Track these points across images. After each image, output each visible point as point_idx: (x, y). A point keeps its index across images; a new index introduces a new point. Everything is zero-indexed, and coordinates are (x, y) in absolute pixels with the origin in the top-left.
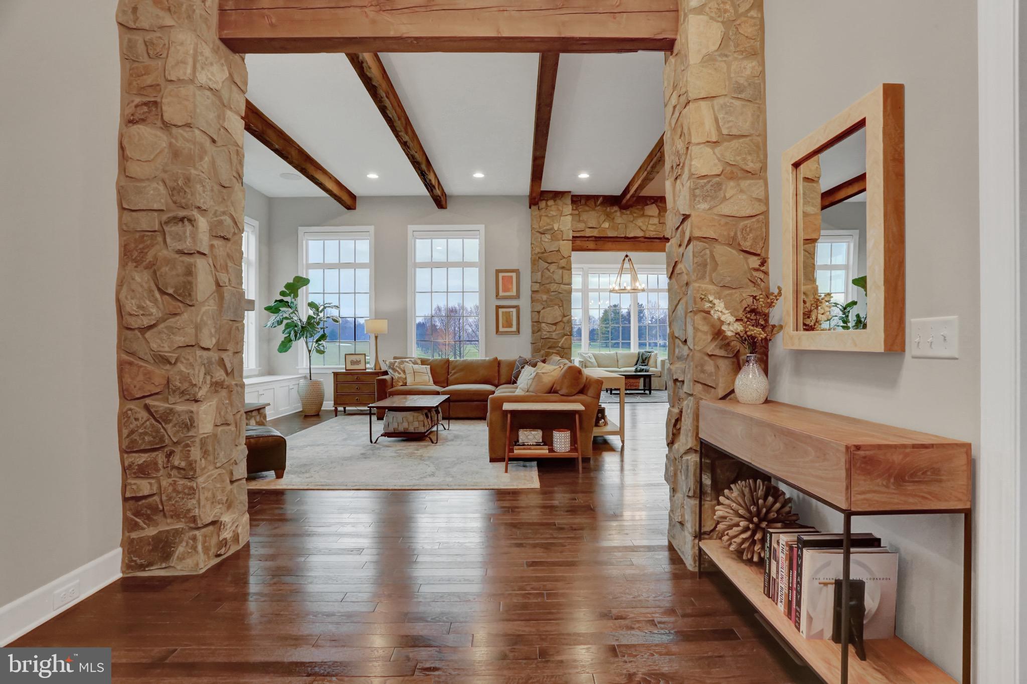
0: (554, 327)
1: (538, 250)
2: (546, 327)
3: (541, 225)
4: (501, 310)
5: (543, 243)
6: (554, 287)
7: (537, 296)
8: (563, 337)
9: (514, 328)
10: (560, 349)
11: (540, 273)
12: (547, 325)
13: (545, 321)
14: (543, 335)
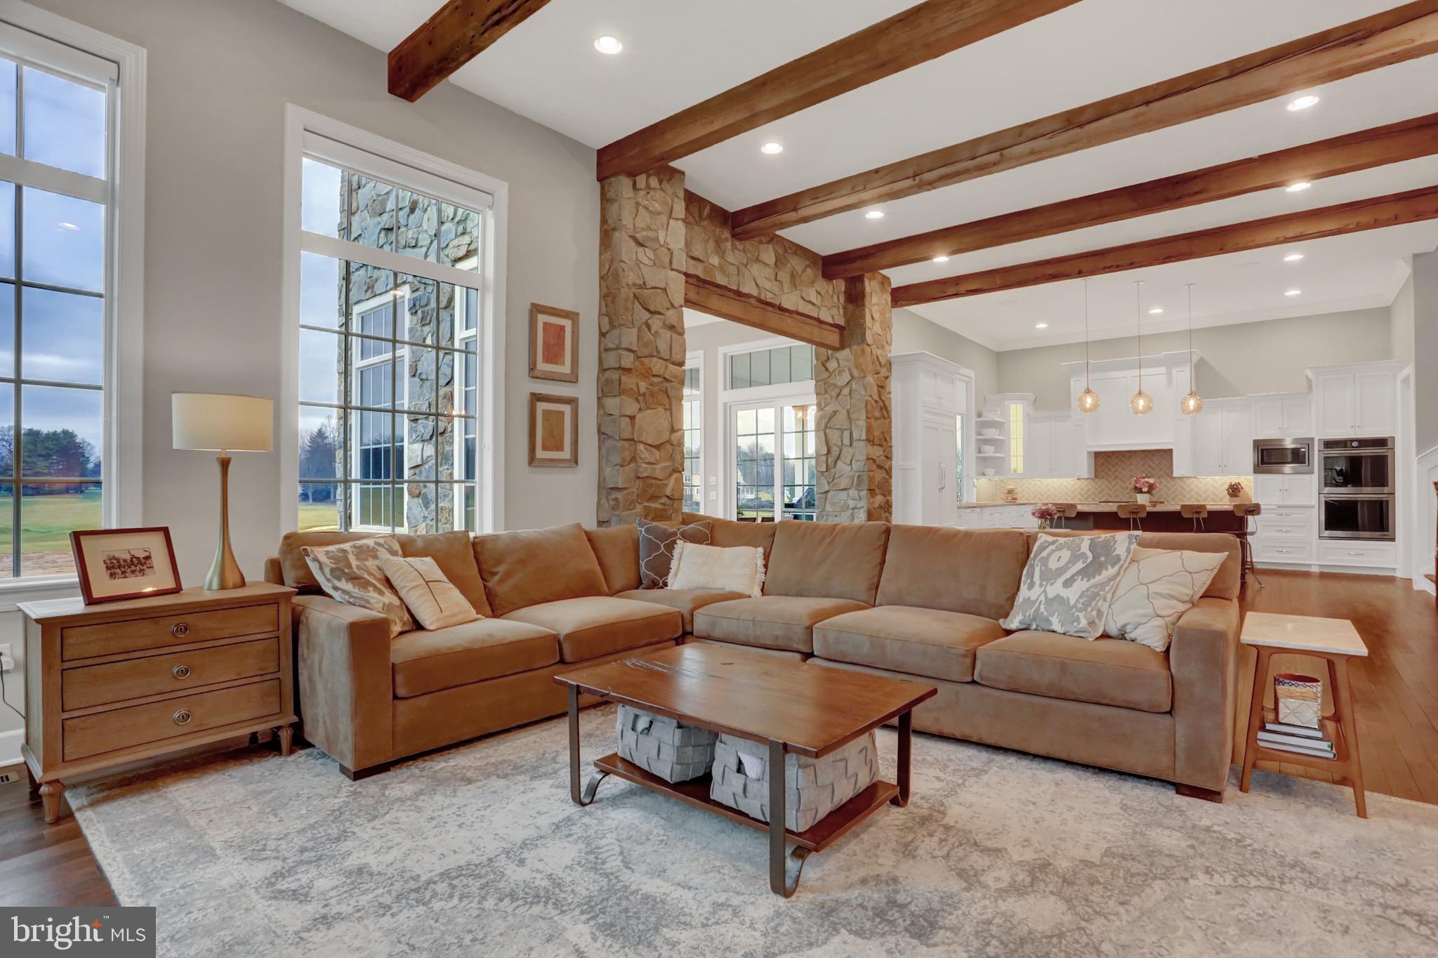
0: (658, 454)
3: (636, 225)
4: (539, 406)
5: (641, 265)
6: (657, 366)
8: (670, 475)
9: (566, 454)
10: (668, 501)
11: (635, 331)
12: (646, 449)
13: (643, 439)
14: (641, 470)
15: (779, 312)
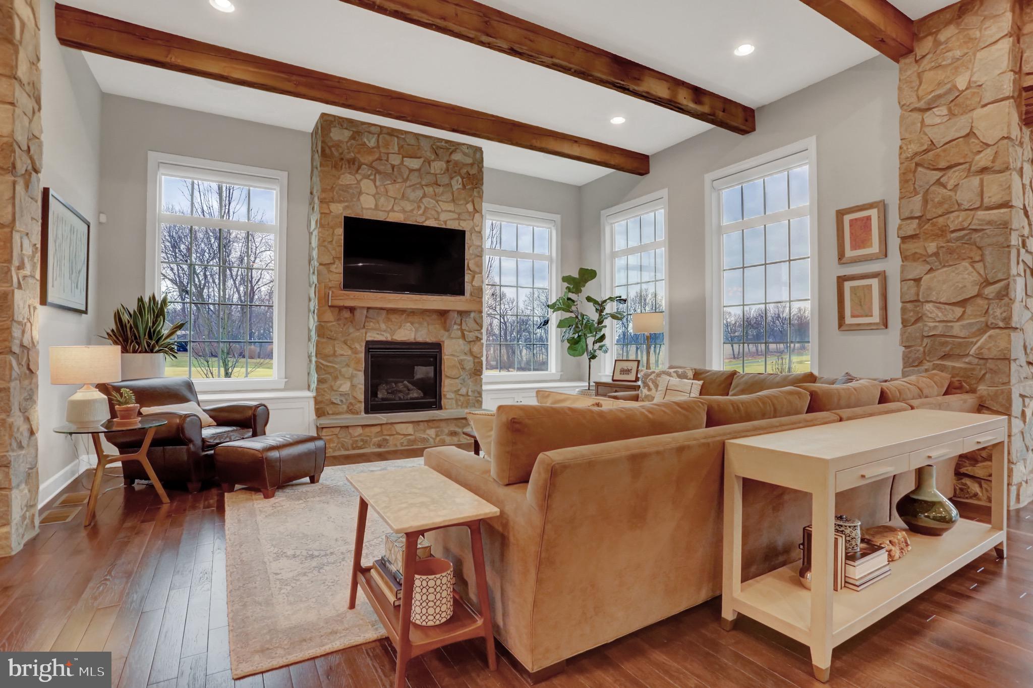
0: (958, 311)
1: (914, 148)
2: (937, 311)
3: (920, 93)
4: (848, 285)
5: (927, 130)
6: (955, 220)
7: (913, 247)
8: (984, 332)
9: (876, 318)
11: (919, 198)
12: (938, 308)
13: (934, 299)
14: (926, 329)
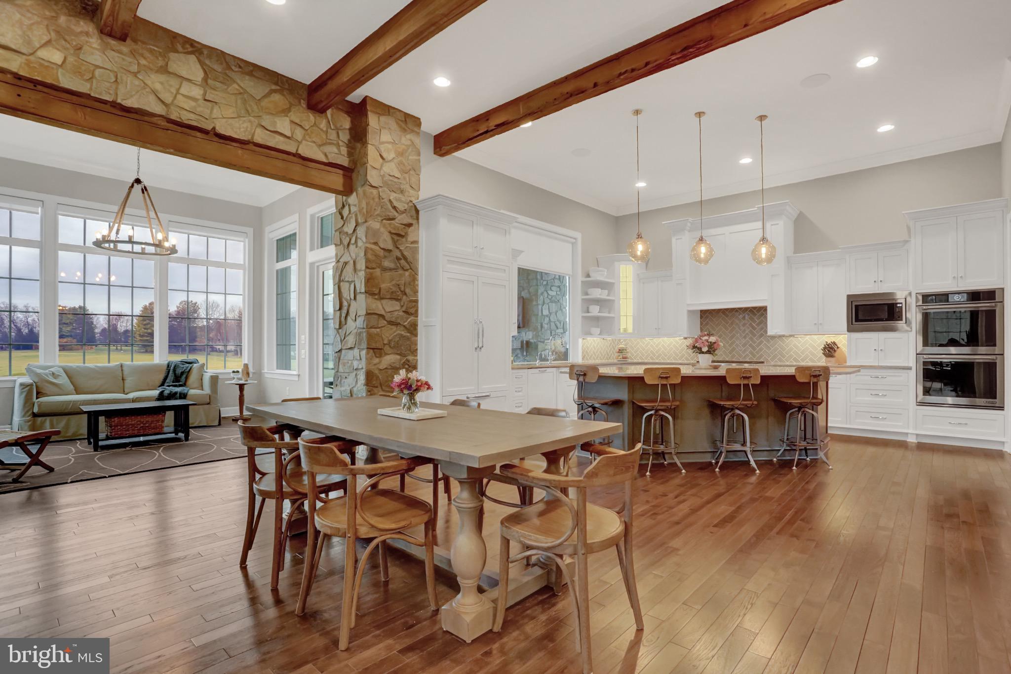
15: (216, 139)
